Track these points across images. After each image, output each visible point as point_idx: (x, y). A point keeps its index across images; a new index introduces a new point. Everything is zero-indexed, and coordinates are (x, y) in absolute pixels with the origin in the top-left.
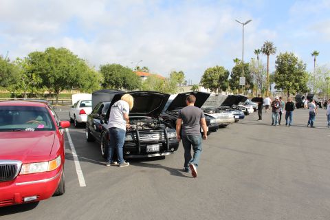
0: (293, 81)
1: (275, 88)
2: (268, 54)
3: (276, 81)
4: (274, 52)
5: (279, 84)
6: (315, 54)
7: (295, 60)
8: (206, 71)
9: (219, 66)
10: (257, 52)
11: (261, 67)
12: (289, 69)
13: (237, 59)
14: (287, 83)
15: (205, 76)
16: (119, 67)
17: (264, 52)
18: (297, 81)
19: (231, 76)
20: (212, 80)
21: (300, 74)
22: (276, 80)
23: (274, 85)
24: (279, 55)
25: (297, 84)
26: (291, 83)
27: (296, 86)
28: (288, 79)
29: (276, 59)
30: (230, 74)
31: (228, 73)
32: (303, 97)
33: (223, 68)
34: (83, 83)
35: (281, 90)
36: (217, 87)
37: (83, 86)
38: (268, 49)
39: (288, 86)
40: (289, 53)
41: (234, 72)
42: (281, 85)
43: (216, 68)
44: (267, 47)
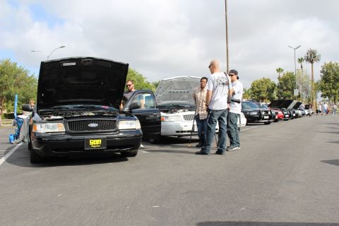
1: (322, 96)
2: (312, 62)
4: (318, 60)
5: (325, 93)
8: (253, 84)
9: (266, 78)
10: (300, 60)
11: (306, 77)
12: (334, 78)
13: (280, 69)
14: (334, 91)
15: (253, 89)
17: (307, 60)
19: (278, 87)
20: (259, 92)
22: (322, 89)
23: (320, 93)
24: (323, 65)
28: (333, 88)
29: (321, 69)
30: (277, 85)
31: (275, 85)
33: (269, 80)
35: (327, 98)
36: (265, 98)
38: (312, 57)
39: (335, 94)
40: (333, 63)
41: (281, 83)
42: (327, 94)
43: (263, 80)
44: (311, 55)
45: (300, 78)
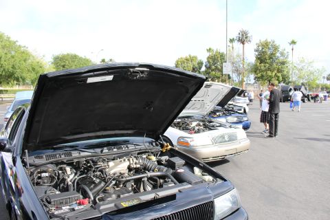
0: (276, 72)
1: (255, 79)
2: (243, 43)
3: (255, 72)
4: (250, 41)
5: (259, 75)
6: (293, 42)
7: (276, 48)
8: (177, 62)
9: (192, 55)
10: (232, 41)
11: (238, 56)
12: (271, 58)
13: (210, 49)
14: (269, 73)
16: (75, 57)
17: (239, 40)
18: (279, 71)
19: (206, 66)
21: (283, 63)
22: (255, 70)
25: (279, 75)
26: (274, 74)
27: (278, 77)
28: (269, 69)
29: (256, 47)
30: (204, 64)
31: (202, 63)
32: (291, 90)
33: (196, 58)
34: (24, 75)
37: (24, 80)
38: (243, 38)
39: (270, 76)
40: (269, 40)
41: (209, 62)
42: (262, 76)
43: (188, 57)
44: (243, 35)
45: (231, 56)
